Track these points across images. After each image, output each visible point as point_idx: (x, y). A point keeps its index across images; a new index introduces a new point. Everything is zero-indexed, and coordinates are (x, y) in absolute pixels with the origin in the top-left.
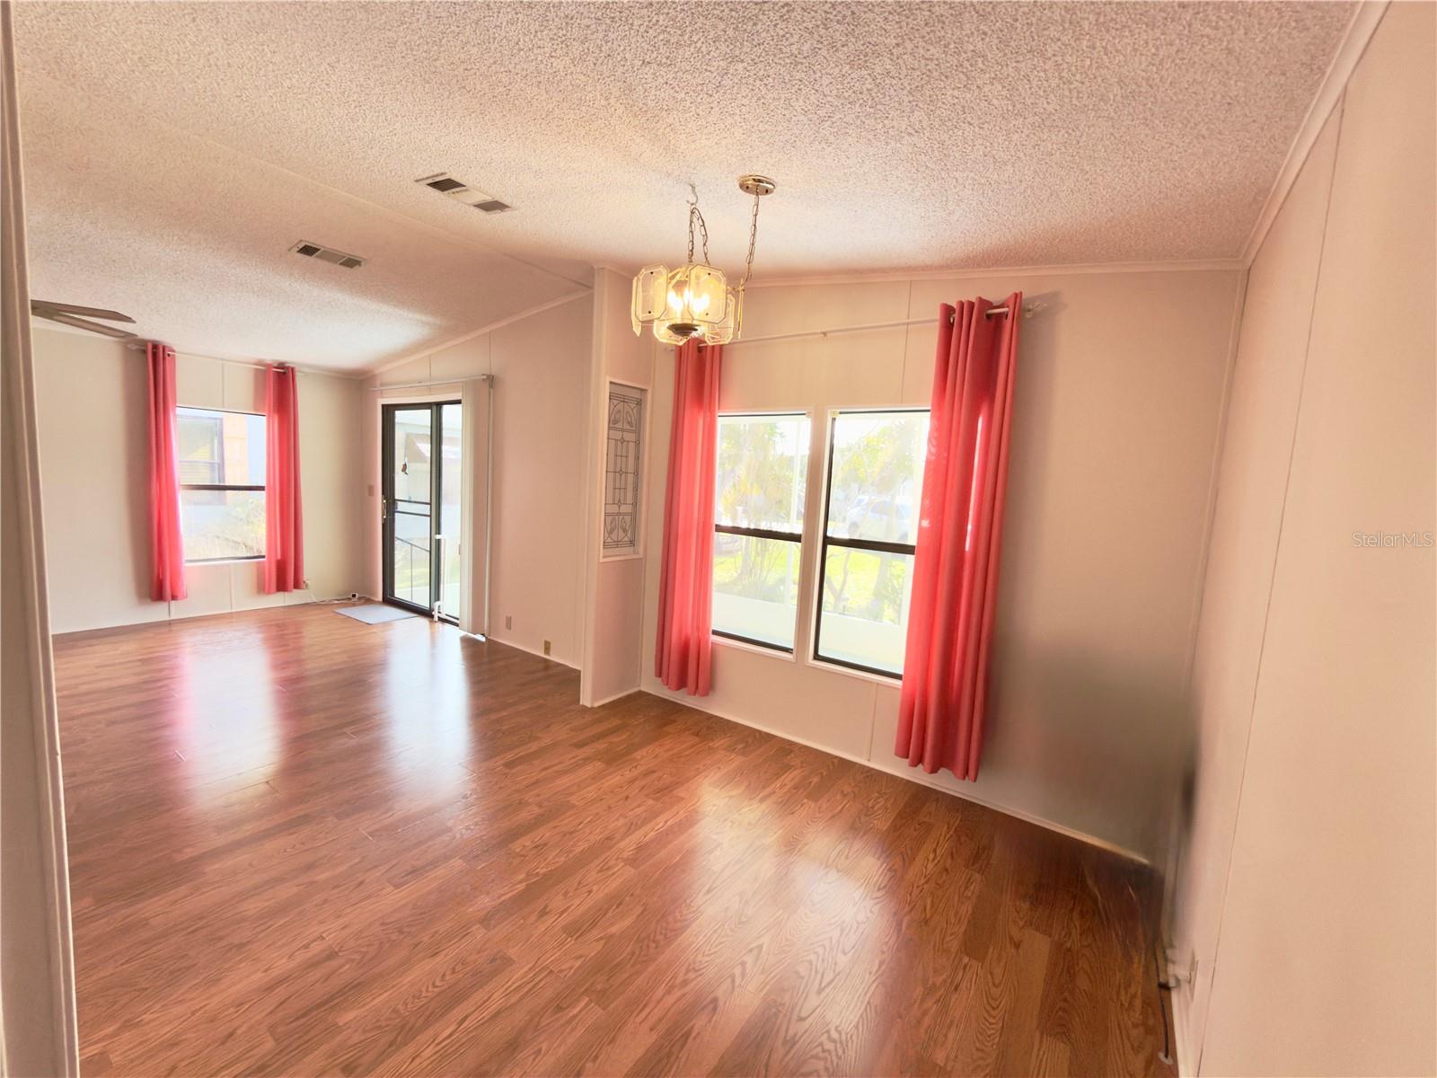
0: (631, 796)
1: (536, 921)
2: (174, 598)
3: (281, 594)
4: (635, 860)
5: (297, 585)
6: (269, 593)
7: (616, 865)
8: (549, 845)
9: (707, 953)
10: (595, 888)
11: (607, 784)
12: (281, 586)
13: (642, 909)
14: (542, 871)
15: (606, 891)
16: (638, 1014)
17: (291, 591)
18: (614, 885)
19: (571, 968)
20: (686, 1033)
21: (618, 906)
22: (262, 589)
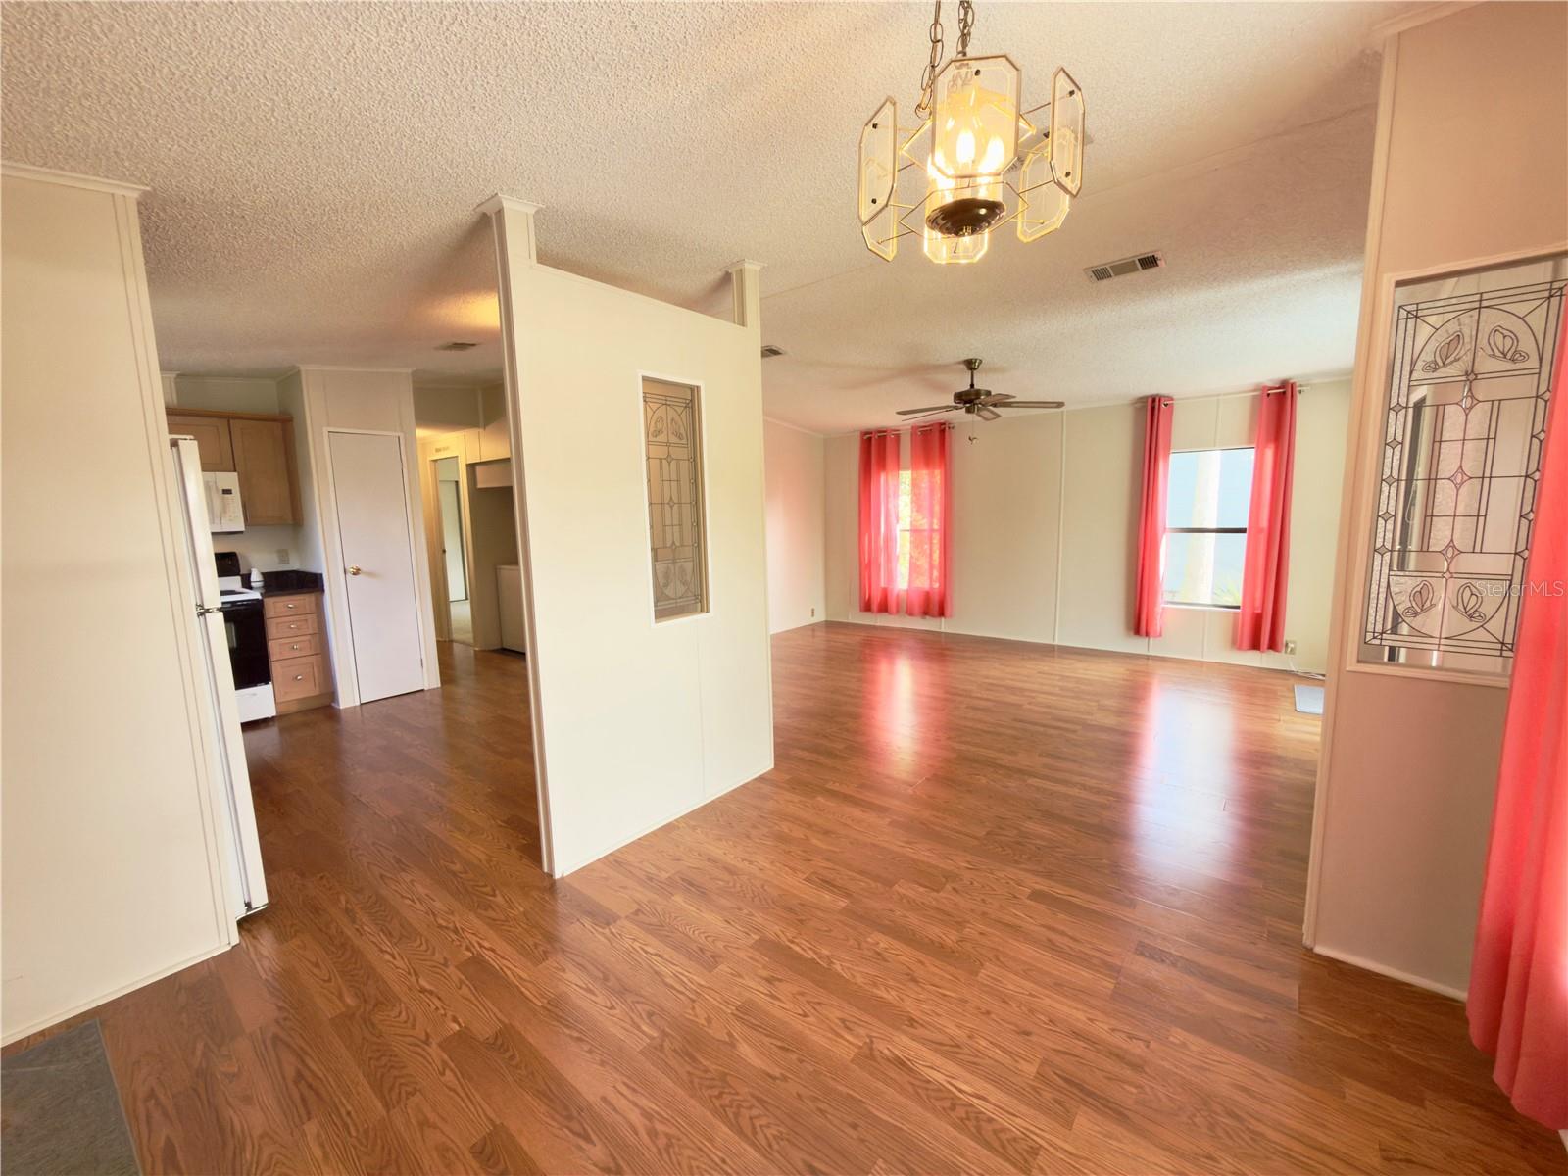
0: (1034, 1038)
1: (761, 977)
2: (1147, 634)
3: (1255, 654)
4: (871, 1057)
5: (1273, 645)
6: (1240, 648)
7: (857, 1036)
8: (885, 964)
9: (694, 1163)
10: (811, 1019)
11: (1047, 1001)
12: (1255, 645)
13: (778, 1075)
14: (837, 967)
15: (808, 1032)
16: (628, 1086)
17: (1263, 652)
18: (815, 1038)
19: (696, 1016)
20: (589, 1135)
21: (781, 1048)
22: (1236, 644)
